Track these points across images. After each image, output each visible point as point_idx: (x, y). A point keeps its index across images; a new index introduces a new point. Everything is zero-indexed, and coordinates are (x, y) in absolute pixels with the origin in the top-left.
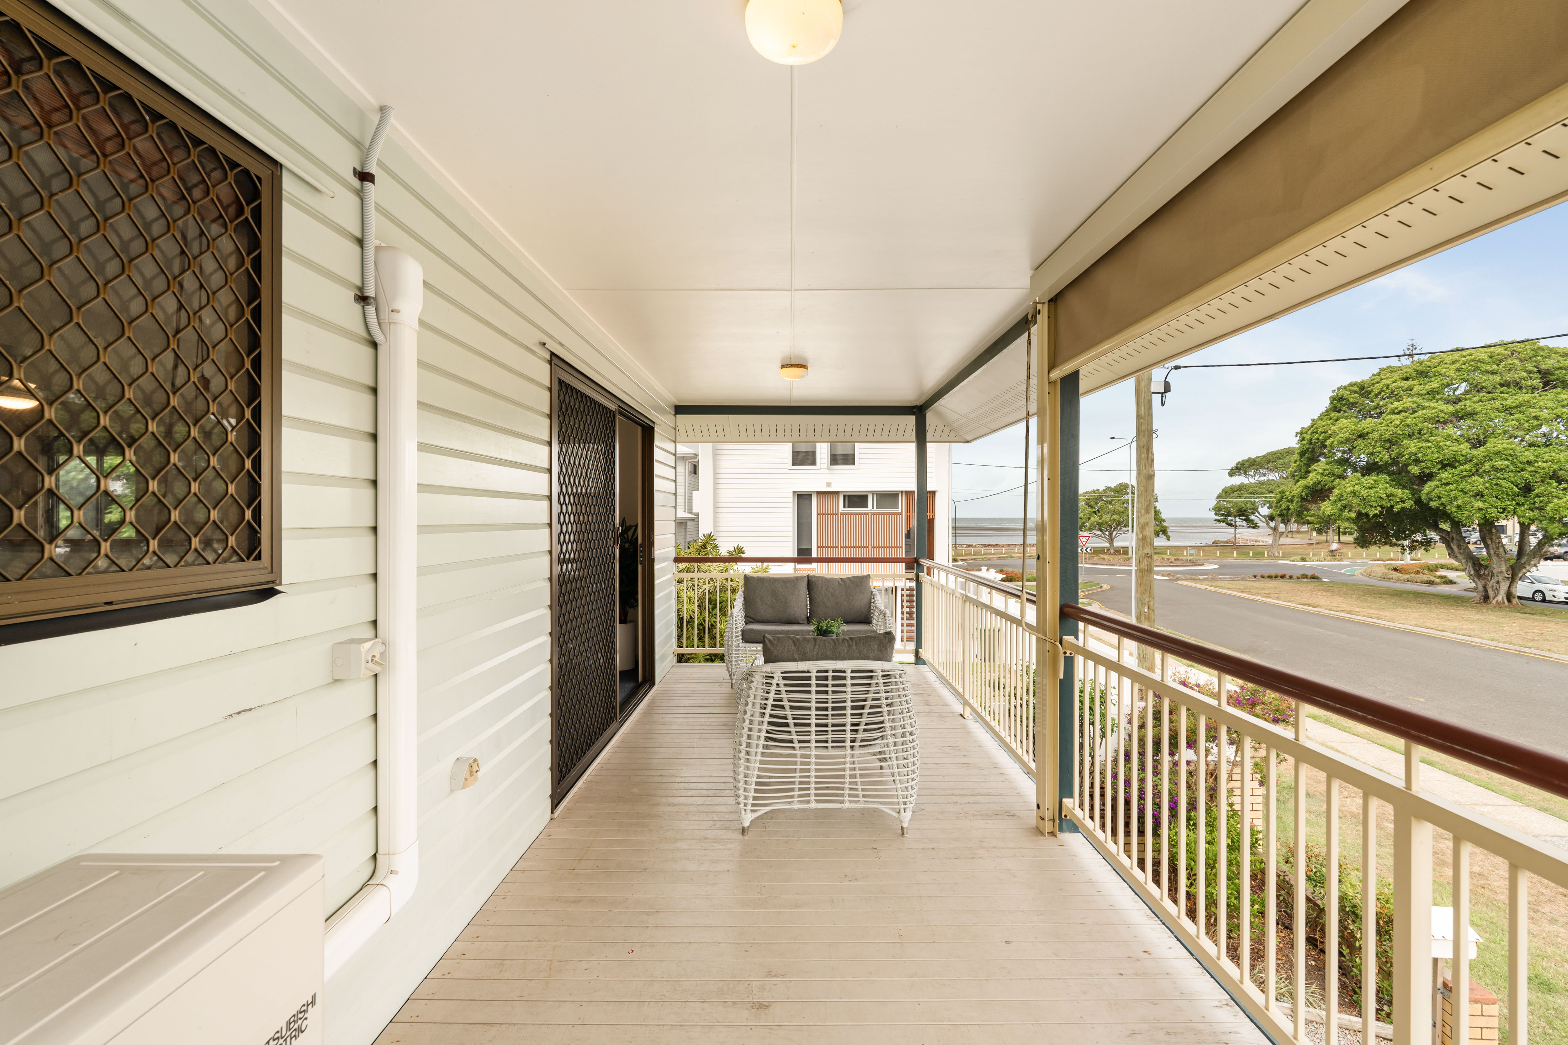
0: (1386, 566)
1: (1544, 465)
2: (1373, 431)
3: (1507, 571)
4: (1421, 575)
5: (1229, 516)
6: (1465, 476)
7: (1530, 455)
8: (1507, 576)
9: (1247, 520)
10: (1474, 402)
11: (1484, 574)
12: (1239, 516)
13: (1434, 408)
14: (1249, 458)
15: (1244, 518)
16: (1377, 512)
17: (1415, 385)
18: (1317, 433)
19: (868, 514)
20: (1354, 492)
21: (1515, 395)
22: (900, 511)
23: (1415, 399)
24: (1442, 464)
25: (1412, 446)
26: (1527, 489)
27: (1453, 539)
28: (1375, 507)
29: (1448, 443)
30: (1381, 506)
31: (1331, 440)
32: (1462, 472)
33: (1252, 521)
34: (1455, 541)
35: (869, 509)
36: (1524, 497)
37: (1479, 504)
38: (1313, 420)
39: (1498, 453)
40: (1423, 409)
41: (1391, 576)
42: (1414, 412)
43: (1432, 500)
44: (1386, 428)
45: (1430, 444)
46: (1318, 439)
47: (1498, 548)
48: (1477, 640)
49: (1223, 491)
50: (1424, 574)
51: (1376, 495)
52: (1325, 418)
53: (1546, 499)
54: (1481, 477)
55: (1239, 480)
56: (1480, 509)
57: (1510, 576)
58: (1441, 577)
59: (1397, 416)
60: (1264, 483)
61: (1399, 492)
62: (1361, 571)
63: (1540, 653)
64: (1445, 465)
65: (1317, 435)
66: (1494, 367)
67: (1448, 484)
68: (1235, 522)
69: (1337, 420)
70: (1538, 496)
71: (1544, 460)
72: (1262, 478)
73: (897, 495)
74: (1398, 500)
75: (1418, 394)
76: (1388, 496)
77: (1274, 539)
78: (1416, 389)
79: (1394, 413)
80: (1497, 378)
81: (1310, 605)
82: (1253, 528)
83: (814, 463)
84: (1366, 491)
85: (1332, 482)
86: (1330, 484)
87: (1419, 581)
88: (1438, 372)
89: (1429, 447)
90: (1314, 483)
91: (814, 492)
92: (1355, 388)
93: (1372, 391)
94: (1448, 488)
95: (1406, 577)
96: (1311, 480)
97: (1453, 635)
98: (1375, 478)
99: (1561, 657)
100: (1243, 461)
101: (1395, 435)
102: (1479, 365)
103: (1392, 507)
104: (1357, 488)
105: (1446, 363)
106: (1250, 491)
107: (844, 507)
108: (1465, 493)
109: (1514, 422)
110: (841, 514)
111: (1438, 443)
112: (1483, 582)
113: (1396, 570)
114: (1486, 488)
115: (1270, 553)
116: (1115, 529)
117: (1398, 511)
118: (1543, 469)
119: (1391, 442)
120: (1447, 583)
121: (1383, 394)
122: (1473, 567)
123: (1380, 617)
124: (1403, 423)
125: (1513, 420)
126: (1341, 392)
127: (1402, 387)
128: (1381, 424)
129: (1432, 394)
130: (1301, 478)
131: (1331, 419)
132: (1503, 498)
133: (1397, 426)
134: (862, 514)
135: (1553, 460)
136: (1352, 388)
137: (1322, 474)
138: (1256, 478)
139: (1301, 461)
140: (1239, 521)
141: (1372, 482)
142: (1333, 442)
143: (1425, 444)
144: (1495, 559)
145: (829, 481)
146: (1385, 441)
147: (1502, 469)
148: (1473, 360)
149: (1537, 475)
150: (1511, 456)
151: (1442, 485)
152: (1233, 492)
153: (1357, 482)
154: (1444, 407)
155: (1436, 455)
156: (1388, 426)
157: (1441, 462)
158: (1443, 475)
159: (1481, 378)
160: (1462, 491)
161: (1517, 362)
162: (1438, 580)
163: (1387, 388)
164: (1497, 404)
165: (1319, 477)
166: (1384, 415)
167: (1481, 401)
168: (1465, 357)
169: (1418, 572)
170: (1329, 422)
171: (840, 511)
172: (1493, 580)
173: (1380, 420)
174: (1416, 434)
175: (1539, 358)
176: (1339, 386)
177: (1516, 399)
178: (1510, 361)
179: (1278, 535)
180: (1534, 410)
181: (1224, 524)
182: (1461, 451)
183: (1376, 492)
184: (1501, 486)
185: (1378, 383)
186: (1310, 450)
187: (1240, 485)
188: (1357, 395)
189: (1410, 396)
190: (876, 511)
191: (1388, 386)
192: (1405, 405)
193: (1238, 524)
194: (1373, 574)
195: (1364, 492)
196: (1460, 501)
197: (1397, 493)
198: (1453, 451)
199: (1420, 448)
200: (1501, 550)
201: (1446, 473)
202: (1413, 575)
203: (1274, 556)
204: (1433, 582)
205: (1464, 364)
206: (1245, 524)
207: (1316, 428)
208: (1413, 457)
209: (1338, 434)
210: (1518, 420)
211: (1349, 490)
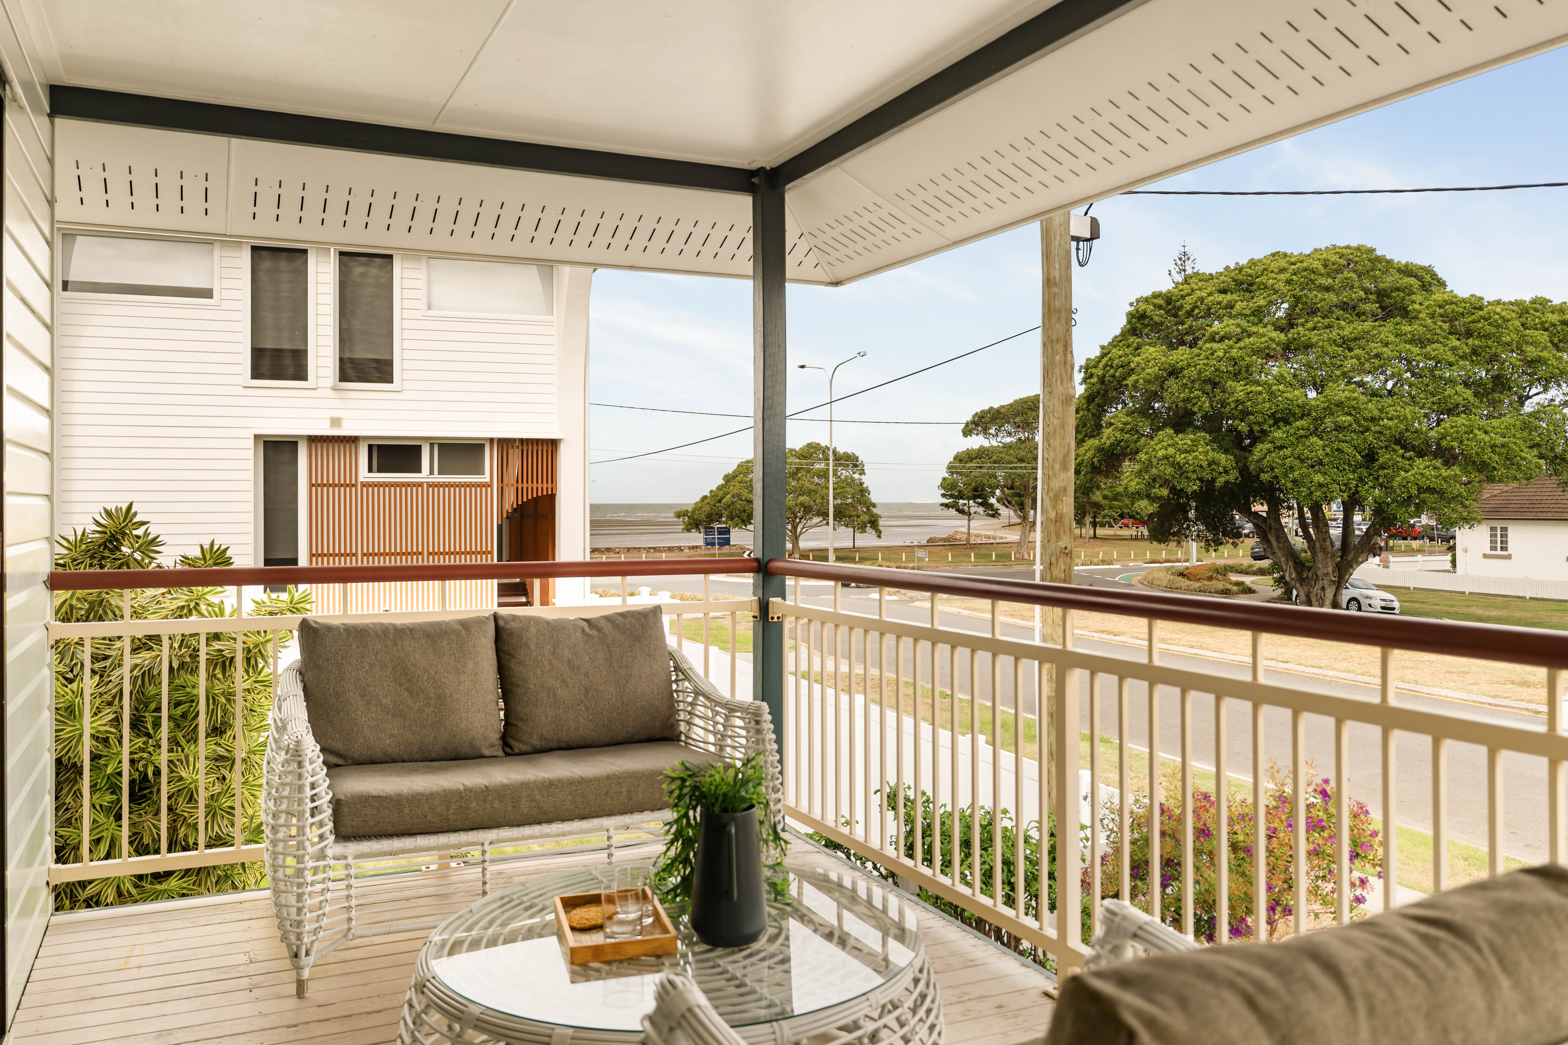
0: (1168, 569)
1: (1390, 423)
2: (1189, 365)
3: (1333, 572)
4: (1214, 582)
5: (962, 498)
6: (1301, 437)
7: (1372, 408)
8: (1333, 579)
9: (985, 505)
10: (1308, 330)
11: (1307, 576)
12: (974, 498)
13: (1263, 335)
14: (991, 409)
15: (980, 501)
16: (1195, 488)
17: (1236, 301)
18: (1112, 367)
19: (420, 485)
20: (1166, 457)
21: (1352, 322)
22: (488, 480)
23: (1238, 321)
24: (1274, 418)
25: (1239, 389)
26: (1370, 457)
27: (1270, 528)
28: (1195, 480)
29: (1281, 387)
30: (1201, 480)
31: (1134, 377)
32: (1299, 430)
33: (991, 506)
34: (1273, 530)
35: (424, 475)
36: (1367, 468)
37: (1319, 478)
38: (1103, 347)
39: (1339, 404)
40: (1249, 336)
41: (1179, 585)
42: (1239, 340)
43: (1263, 471)
44: (1205, 362)
45: (1260, 388)
46: (1113, 376)
47: (1325, 540)
48: (1331, 673)
49: (955, 458)
50: (1218, 580)
51: (1196, 461)
52: (1121, 344)
53: (1390, 471)
54: (1321, 439)
55: (977, 442)
56: (1321, 485)
57: (1336, 579)
58: (1238, 584)
59: (1218, 345)
60: (1010, 447)
61: (1222, 458)
62: (1139, 578)
63: (1407, 686)
64: (1281, 418)
65: (1112, 371)
66: (1330, 281)
67: (1282, 447)
68: (969, 508)
69: (1137, 349)
70: (1382, 468)
71: (1390, 416)
72: (1008, 440)
73: (482, 446)
74: (1221, 469)
75: (1241, 314)
76: (1209, 465)
77: (1023, 534)
78: (1239, 306)
79: (1212, 339)
80: (1332, 297)
81: (1109, 633)
82: (993, 516)
83: (300, 374)
84: (1183, 456)
85: (1136, 442)
86: (1132, 446)
87: (1213, 590)
88: (1263, 284)
89: (1260, 393)
90: (1112, 444)
91: (301, 437)
92: (1160, 301)
93: (1181, 307)
94: (1281, 453)
95: (1197, 585)
96: (1108, 438)
97: (1299, 668)
98: (1192, 436)
99: (1432, 690)
100: (982, 411)
101: (1217, 373)
102: (1312, 276)
103: (1214, 480)
104: (1171, 451)
105: (1272, 272)
106: (994, 458)
107: (370, 470)
108: (1302, 461)
109: (1354, 360)
110: (364, 485)
111: (1270, 386)
112: (1306, 589)
113: (1182, 574)
114: (1327, 455)
115: (1018, 555)
116: (801, 519)
117: (1221, 486)
118: (1390, 429)
119: (1214, 383)
120: (1246, 593)
121: (1197, 311)
122: (1294, 568)
123: (1204, 646)
124: (1227, 355)
125: (1352, 358)
126: (1143, 306)
127: (1219, 303)
128: (1199, 355)
129: (1258, 314)
130: (1086, 436)
131: (1128, 346)
132: (1344, 469)
133: (1220, 359)
134: (408, 485)
135: (1399, 417)
136: (1156, 301)
137: (1122, 430)
138: (999, 439)
139: (1089, 410)
140: (974, 508)
141: (1189, 442)
142: (1137, 381)
143: (1254, 388)
144: (1320, 555)
145: (336, 414)
146: (1204, 382)
147: (1344, 428)
148: (1305, 270)
149: (1382, 438)
150: (1352, 410)
151: (1275, 448)
152: (971, 460)
153: (1170, 442)
154: (1274, 334)
155: (1267, 405)
156: (1208, 358)
157: (1273, 415)
158: (1276, 434)
159: (1316, 296)
160: (1299, 458)
161: (1354, 276)
162: (1235, 588)
163: (1202, 303)
164: (1334, 334)
165: (1118, 434)
166: (1200, 343)
167: (1314, 328)
168: (1294, 264)
169: (1210, 578)
170: (1127, 351)
171: (361, 479)
172: (1317, 586)
173: (1196, 351)
174: (1241, 372)
175: (1377, 272)
176: (1139, 297)
177: (1355, 329)
178: (1346, 274)
179: (1028, 527)
180: (1376, 345)
181: (953, 512)
182: (1297, 400)
183: (1196, 458)
184: (1343, 452)
185: (1188, 295)
186: (1102, 392)
187: (979, 450)
188: (1162, 312)
189: (1231, 316)
190: (438, 478)
191: (1202, 299)
192: (1228, 329)
193: (972, 510)
194: (1156, 583)
195: (1180, 458)
196: (1297, 473)
197: (1220, 460)
198: (1287, 399)
199: (1248, 394)
200: (1328, 543)
201: (1279, 431)
202: (1206, 582)
203: (1023, 559)
204: (1230, 591)
205: (1295, 274)
206: (981, 510)
207: (1110, 359)
208: (1240, 407)
209: (1144, 369)
210: (1359, 359)
211: (1160, 453)
